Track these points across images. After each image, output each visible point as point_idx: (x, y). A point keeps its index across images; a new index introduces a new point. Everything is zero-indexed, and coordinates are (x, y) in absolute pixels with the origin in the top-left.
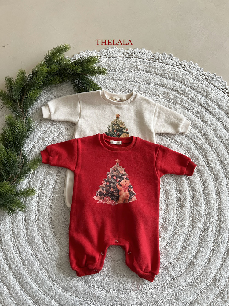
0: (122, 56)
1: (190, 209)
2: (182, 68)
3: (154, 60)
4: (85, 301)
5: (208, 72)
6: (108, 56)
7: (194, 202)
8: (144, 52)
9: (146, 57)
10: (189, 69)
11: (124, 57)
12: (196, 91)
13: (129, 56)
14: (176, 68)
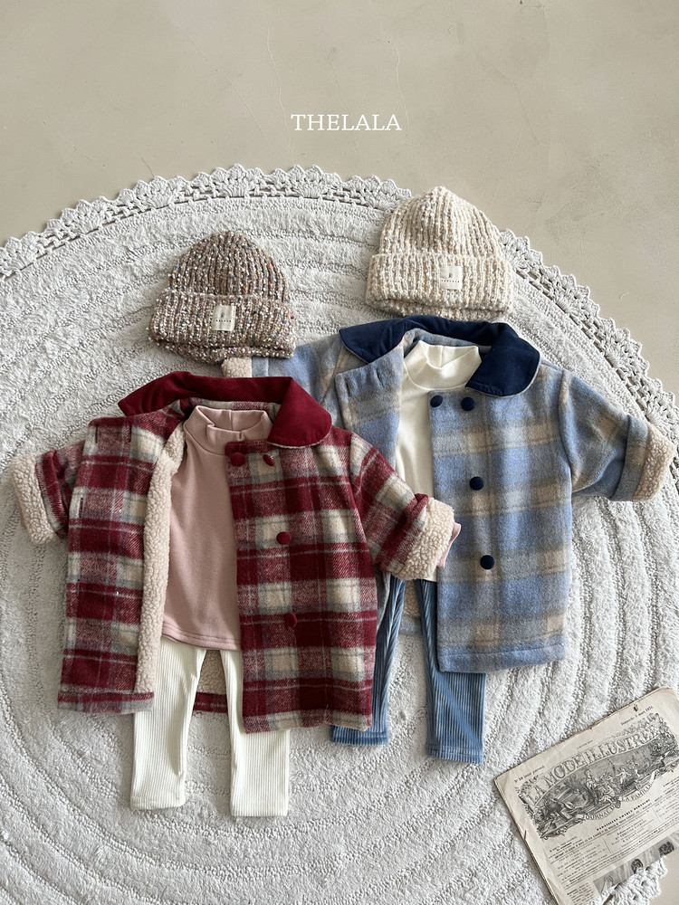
4: (215, 873)
6: (143, 208)
8: (240, 175)
11: (187, 202)
14: (337, 203)
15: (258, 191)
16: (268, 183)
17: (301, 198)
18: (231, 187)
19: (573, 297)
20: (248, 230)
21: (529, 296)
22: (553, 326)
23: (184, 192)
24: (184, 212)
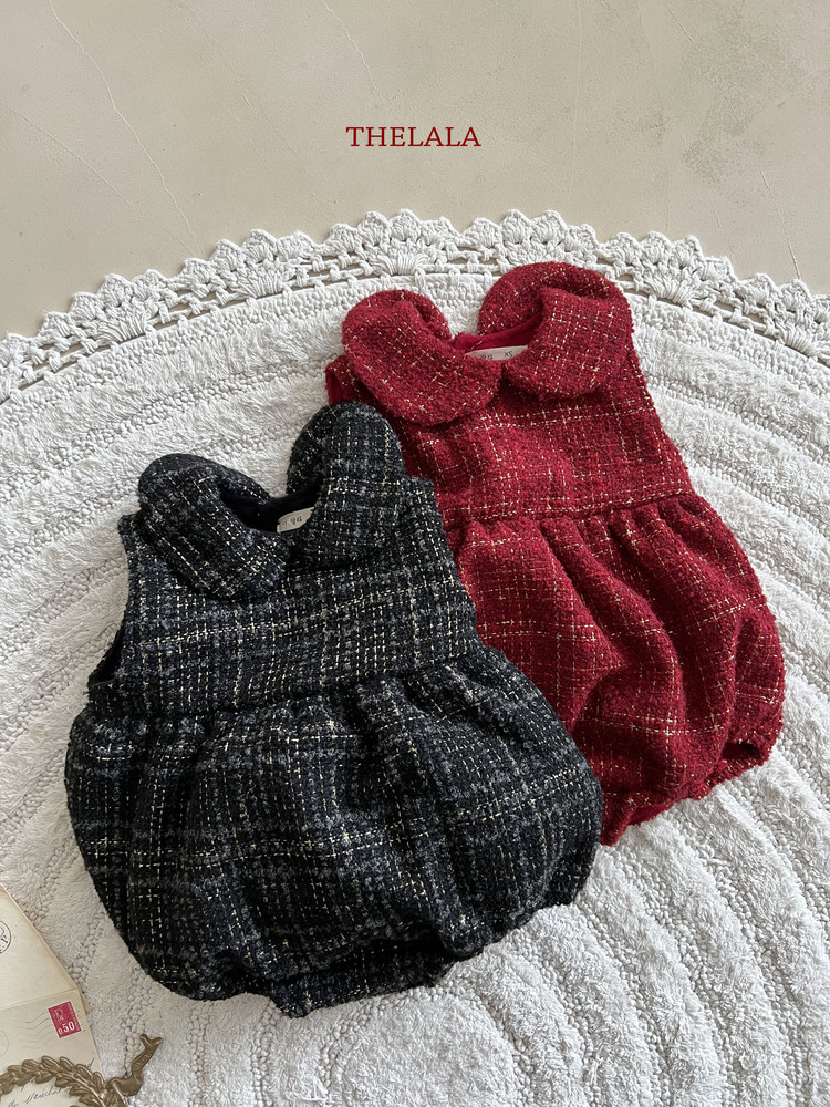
15: (166, 315)
16: (179, 292)
17: (252, 301)
18: (114, 321)
19: (812, 322)
20: (173, 395)
21: (733, 347)
22: (796, 388)
23: (29, 362)
24: (43, 401)
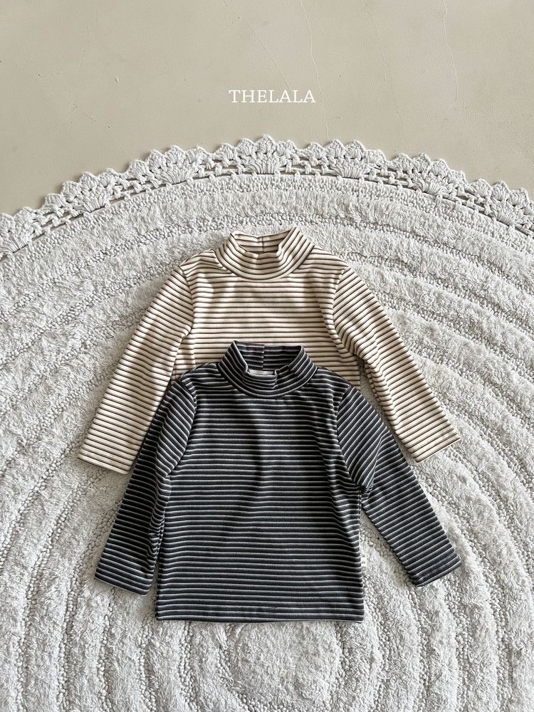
0: (203, 173)
1: (497, 631)
2: (399, 182)
3: (309, 169)
5: (480, 180)
6: (157, 183)
7: (505, 608)
8: (269, 149)
9: (279, 165)
10: (423, 182)
11: (208, 177)
12: (454, 251)
13: (225, 171)
14: (381, 185)
15: (290, 168)
16: (302, 158)
17: (340, 177)
18: (259, 161)
23: (204, 166)
24: (205, 190)
